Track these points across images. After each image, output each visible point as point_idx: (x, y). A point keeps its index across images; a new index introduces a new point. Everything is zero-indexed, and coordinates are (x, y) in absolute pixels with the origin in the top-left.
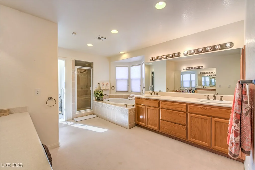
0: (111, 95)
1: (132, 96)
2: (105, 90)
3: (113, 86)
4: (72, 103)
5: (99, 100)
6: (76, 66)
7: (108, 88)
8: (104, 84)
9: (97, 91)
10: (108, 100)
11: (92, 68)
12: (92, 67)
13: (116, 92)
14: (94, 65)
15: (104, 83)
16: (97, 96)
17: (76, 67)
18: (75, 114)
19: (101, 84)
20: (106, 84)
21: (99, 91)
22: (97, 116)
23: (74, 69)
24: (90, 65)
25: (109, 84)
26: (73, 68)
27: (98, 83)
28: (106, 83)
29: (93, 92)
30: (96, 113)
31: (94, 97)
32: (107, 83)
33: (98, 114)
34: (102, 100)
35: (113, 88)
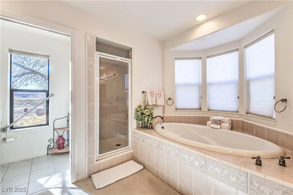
0: (165, 115)
1: (220, 121)
2: (156, 106)
3: (170, 99)
4: (88, 138)
5: (145, 127)
6: (96, 51)
7: (161, 102)
8: (155, 95)
9: (142, 108)
10: (163, 128)
11: (130, 60)
12: (131, 58)
13: (176, 109)
14: (134, 54)
15: (154, 92)
16: (142, 120)
17: (98, 55)
18: (96, 163)
19: (148, 94)
20: (158, 94)
21: (145, 109)
22: (144, 167)
23: (94, 57)
24: (127, 53)
25: (162, 93)
26: (90, 55)
27: (143, 92)
28: (157, 92)
29: (134, 111)
30: (140, 158)
31: (135, 121)
32: (160, 91)
33: (147, 163)
34: (152, 128)
35: (170, 102)
